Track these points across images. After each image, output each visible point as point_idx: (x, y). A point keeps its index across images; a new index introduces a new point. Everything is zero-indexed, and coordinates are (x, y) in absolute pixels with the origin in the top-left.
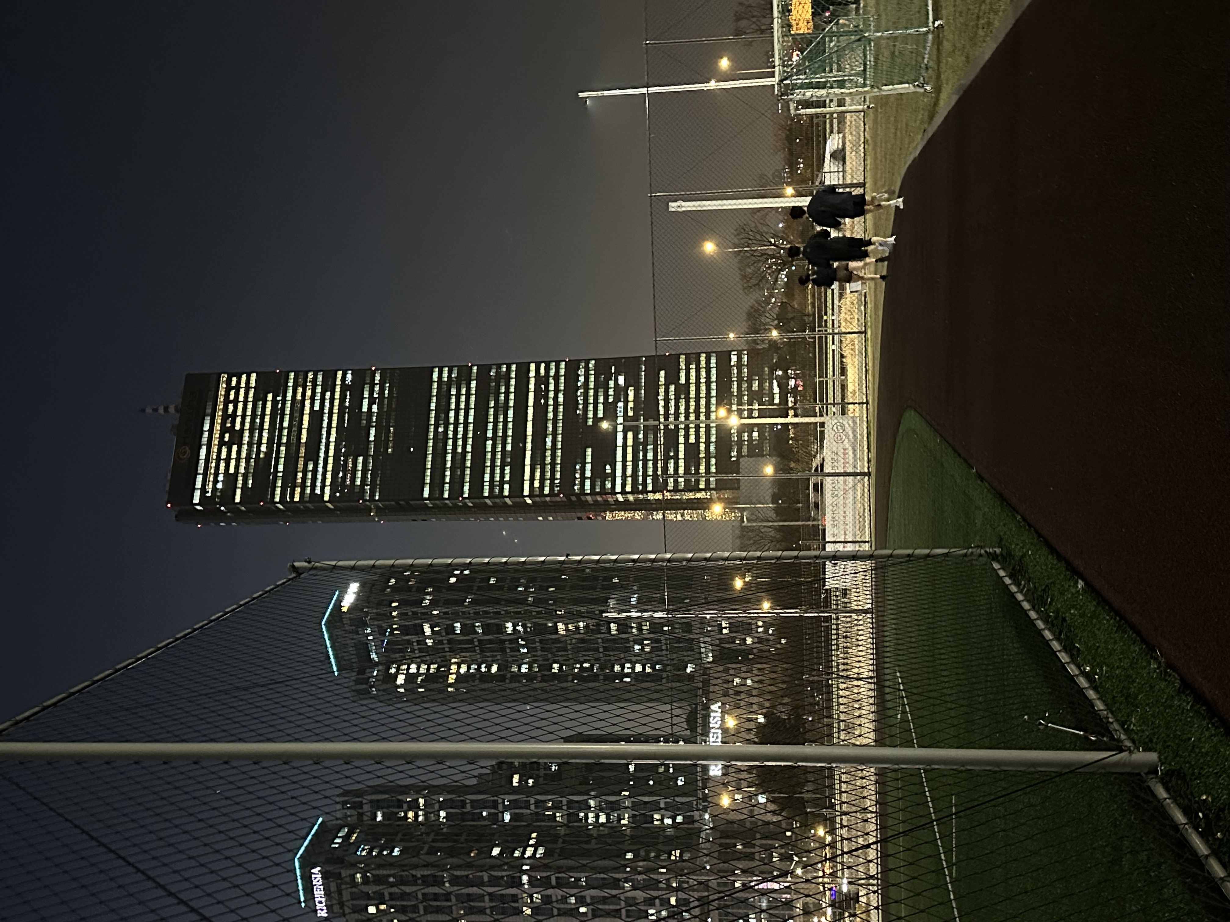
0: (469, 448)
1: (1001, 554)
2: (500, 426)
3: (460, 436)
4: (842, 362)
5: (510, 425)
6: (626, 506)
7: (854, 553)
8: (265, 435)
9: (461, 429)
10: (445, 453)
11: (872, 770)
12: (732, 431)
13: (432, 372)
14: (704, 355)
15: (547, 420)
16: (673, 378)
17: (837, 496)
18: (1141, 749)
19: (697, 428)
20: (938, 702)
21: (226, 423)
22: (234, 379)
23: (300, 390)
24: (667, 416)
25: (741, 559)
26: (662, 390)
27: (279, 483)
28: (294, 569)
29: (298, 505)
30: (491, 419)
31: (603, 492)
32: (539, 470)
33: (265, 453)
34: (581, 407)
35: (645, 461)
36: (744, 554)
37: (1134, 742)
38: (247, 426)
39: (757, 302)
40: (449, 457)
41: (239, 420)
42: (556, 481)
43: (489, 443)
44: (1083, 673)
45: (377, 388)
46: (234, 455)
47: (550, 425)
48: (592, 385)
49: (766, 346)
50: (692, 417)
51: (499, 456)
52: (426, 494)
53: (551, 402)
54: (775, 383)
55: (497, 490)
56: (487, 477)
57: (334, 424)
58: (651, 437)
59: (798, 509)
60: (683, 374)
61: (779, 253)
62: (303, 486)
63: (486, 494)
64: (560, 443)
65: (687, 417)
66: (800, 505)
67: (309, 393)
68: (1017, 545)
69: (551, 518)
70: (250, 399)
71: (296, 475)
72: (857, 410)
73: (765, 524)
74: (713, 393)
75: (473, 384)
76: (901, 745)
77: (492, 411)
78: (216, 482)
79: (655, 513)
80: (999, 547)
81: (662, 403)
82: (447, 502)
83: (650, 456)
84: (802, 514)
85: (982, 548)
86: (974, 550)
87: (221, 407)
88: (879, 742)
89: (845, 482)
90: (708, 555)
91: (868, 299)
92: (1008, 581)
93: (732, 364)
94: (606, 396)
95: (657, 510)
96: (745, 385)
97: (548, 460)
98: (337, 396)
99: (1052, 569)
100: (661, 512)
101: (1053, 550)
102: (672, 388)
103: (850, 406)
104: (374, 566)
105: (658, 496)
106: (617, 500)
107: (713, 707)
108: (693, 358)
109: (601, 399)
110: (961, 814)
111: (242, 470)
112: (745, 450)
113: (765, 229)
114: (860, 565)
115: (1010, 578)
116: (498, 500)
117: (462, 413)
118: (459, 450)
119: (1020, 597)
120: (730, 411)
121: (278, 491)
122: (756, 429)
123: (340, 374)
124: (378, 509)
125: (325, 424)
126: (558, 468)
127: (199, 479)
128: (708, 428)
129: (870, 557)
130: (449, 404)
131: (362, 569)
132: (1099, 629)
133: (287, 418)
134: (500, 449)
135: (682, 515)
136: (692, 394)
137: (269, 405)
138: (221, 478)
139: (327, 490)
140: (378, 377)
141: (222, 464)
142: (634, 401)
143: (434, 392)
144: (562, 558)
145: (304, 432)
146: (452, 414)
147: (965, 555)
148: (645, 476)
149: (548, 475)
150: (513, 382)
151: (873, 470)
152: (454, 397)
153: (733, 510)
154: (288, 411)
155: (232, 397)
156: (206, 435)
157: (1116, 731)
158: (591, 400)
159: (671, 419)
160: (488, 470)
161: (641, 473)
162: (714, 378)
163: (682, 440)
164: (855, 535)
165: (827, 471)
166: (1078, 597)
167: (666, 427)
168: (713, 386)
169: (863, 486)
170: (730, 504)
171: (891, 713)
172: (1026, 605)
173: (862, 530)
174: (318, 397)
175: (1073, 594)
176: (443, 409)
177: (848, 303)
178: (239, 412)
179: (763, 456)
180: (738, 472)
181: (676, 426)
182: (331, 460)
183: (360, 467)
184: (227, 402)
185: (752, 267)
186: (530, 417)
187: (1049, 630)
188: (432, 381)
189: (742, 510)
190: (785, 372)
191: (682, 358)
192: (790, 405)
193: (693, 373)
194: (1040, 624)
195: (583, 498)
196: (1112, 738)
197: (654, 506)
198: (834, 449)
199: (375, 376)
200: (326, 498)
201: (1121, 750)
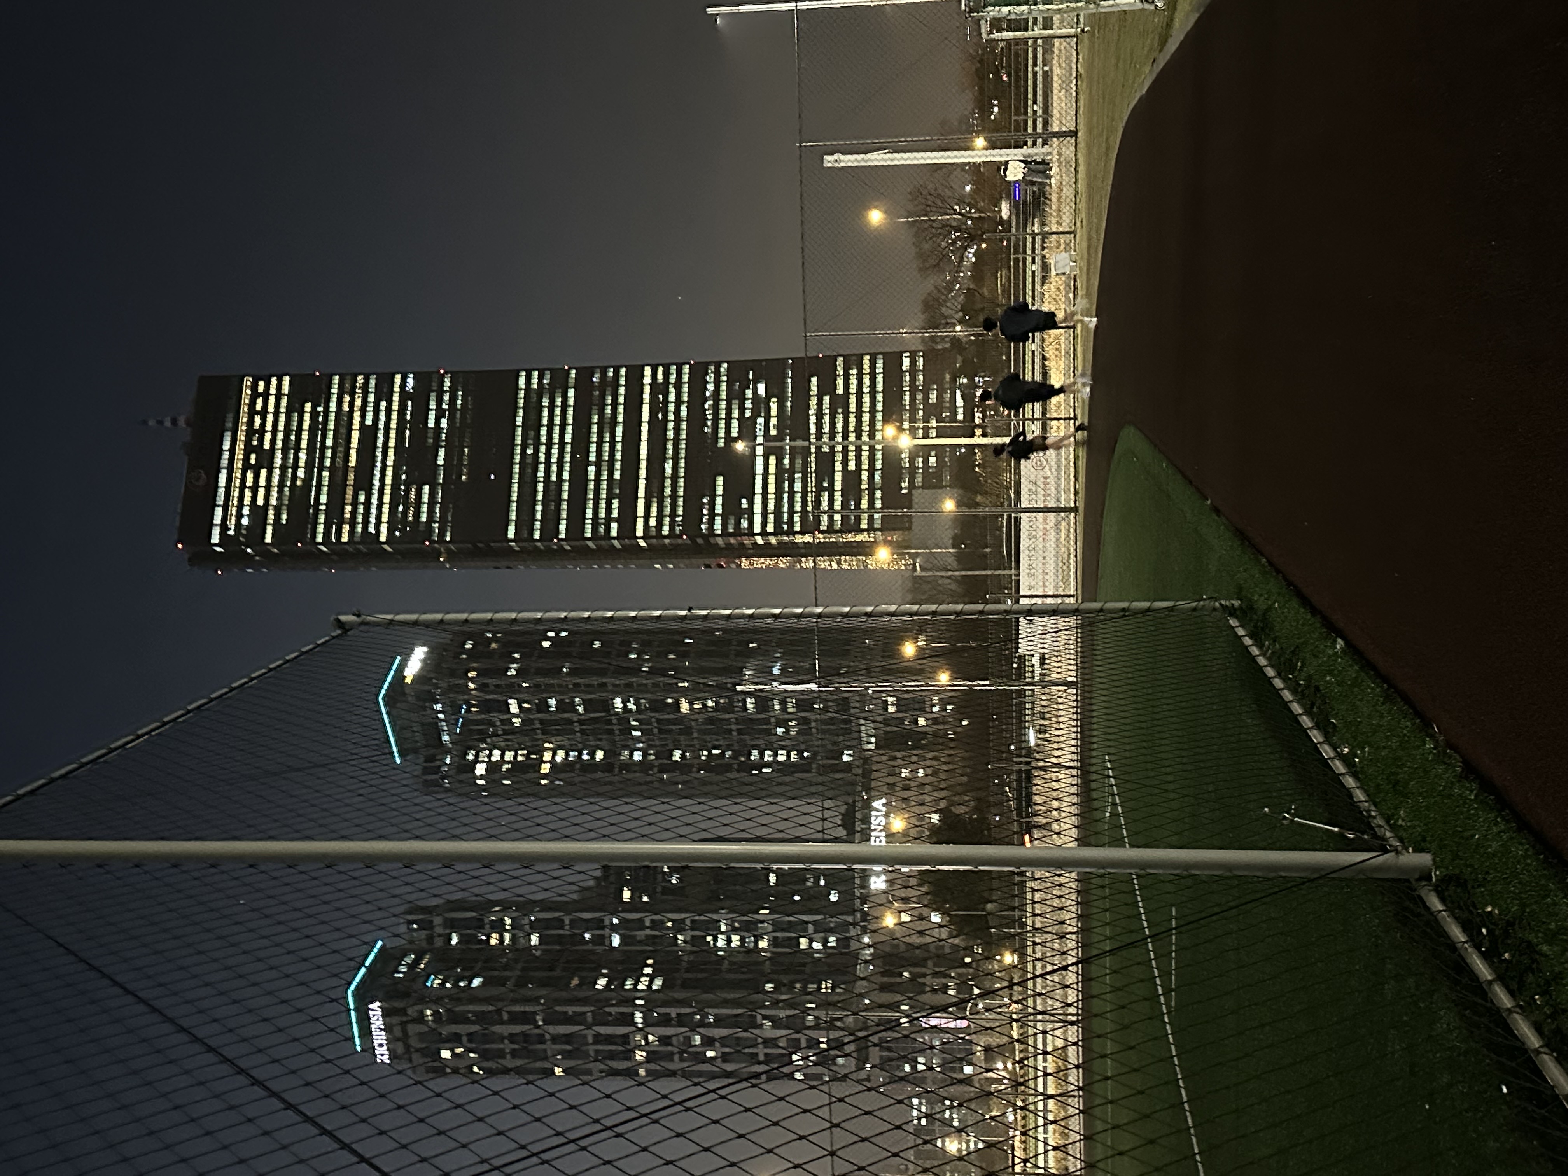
0: (566, 475)
1: (1240, 608)
2: (606, 447)
3: (554, 459)
4: (1044, 366)
5: (619, 447)
6: (766, 551)
7: (1055, 607)
8: (303, 456)
9: (555, 451)
10: (535, 482)
11: (1074, 875)
12: (903, 456)
13: (518, 377)
14: (868, 357)
15: (666, 440)
16: (827, 387)
17: (1035, 536)
18: (1411, 850)
19: (859, 450)
20: (1156, 791)
21: (251, 440)
22: (262, 384)
23: (347, 398)
24: (819, 435)
25: (911, 614)
26: (814, 402)
27: (322, 519)
28: (340, 624)
29: (347, 547)
30: (594, 438)
31: (738, 532)
32: (655, 505)
33: (303, 480)
34: (709, 423)
35: (792, 493)
36: (915, 608)
37: (1401, 840)
38: (279, 444)
39: (936, 287)
40: (540, 487)
41: (268, 437)
42: (678, 519)
43: (592, 469)
44: (1340, 756)
45: (446, 397)
46: (262, 482)
47: (670, 447)
48: (723, 395)
49: (947, 345)
50: (852, 437)
51: (604, 485)
52: (511, 534)
53: (671, 417)
54: (958, 393)
55: (602, 529)
56: (589, 513)
57: (392, 443)
58: (799, 462)
59: (985, 556)
60: (840, 382)
61: (966, 224)
62: (353, 523)
63: (588, 534)
64: (682, 470)
65: (845, 437)
66: (988, 550)
67: (358, 402)
68: (1261, 595)
69: (671, 566)
70: (283, 410)
71: (343, 509)
72: (1062, 427)
73: (943, 574)
74: (879, 407)
75: (571, 393)
76: (1111, 844)
77: (595, 428)
78: (240, 516)
79: (803, 559)
80: (1238, 599)
81: (813, 419)
82: (539, 544)
83: (798, 486)
84: (991, 561)
85: (1216, 599)
86: (1207, 602)
87: (245, 420)
88: (1082, 841)
89: (1045, 520)
90: (869, 609)
91: (1078, 283)
92: (1248, 641)
93: (904, 368)
94: (742, 410)
95: (806, 556)
96: (920, 396)
97: (668, 491)
98: (395, 406)
99: (1303, 625)
100: (811, 559)
101: (1305, 601)
102: (827, 399)
103: (1054, 423)
104: (442, 621)
105: (808, 538)
106: (756, 543)
107: (875, 804)
108: (853, 361)
109: (736, 414)
110: (1183, 929)
111: (273, 502)
112: (919, 480)
113: (948, 193)
114: (1062, 622)
115: (1251, 638)
116: (603, 543)
117: (557, 430)
118: (554, 478)
119: (1262, 661)
120: (901, 429)
121: (321, 529)
122: (933, 453)
123: (398, 378)
124: (449, 552)
125: (380, 443)
126: (680, 502)
127: (219, 512)
128: (872, 450)
129: (1074, 612)
130: (540, 418)
131: (427, 625)
132: (1361, 700)
133: (331, 434)
134: (605, 477)
135: (839, 563)
136: (853, 408)
137: (307, 417)
138: (246, 511)
139: (384, 528)
140: (447, 383)
141: (248, 494)
142: (777, 416)
143: (521, 402)
144: (683, 613)
145: (353, 453)
146: (544, 431)
147: (1194, 609)
148: (791, 512)
149: (667, 511)
150: (622, 390)
151: (1081, 505)
152: (546, 410)
153: (902, 556)
154: (331, 425)
155: (259, 407)
156: (226, 456)
157: (1380, 826)
158: (723, 414)
159: (825, 439)
160: (590, 504)
161: (786, 509)
162: (880, 387)
163: (838, 466)
164: (1056, 588)
165: (1023, 506)
166: (1336, 660)
167: (819, 448)
168: (880, 397)
169: (1069, 524)
170: (899, 549)
171: (1096, 804)
172: (1270, 672)
173: (1066, 581)
174: (370, 408)
175: (1330, 657)
176: (532, 425)
177: (1053, 289)
178: (269, 426)
179: (942, 487)
180: (910, 507)
181: (832, 448)
182: (388, 490)
183: (425, 498)
184: (252, 413)
185: (930, 242)
186: (644, 436)
187: (1298, 702)
188: (517, 389)
189: (914, 556)
190: (971, 380)
191: (840, 361)
192: (977, 421)
193: (853, 381)
194: (1287, 695)
195: (712, 540)
196: (1375, 836)
197: (803, 551)
198: (1033, 478)
199: (443, 382)
200: (383, 538)
201: (1386, 851)
